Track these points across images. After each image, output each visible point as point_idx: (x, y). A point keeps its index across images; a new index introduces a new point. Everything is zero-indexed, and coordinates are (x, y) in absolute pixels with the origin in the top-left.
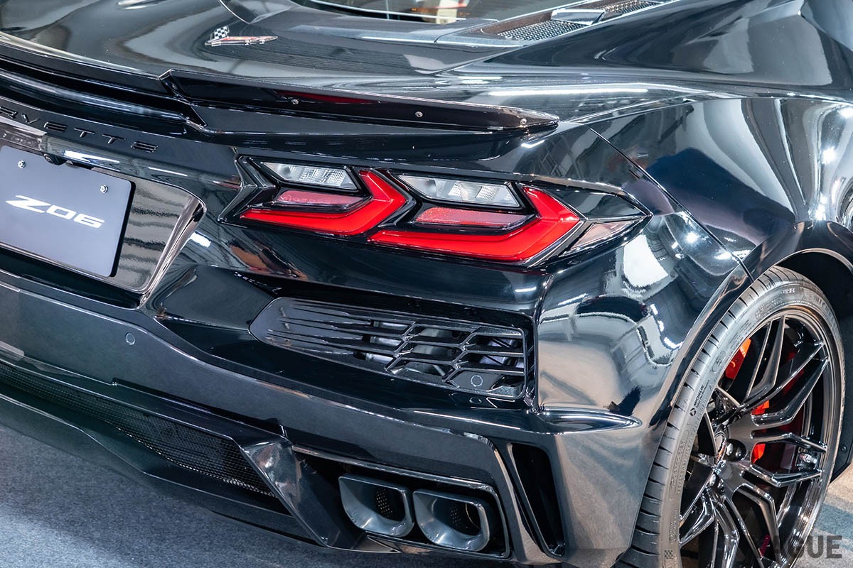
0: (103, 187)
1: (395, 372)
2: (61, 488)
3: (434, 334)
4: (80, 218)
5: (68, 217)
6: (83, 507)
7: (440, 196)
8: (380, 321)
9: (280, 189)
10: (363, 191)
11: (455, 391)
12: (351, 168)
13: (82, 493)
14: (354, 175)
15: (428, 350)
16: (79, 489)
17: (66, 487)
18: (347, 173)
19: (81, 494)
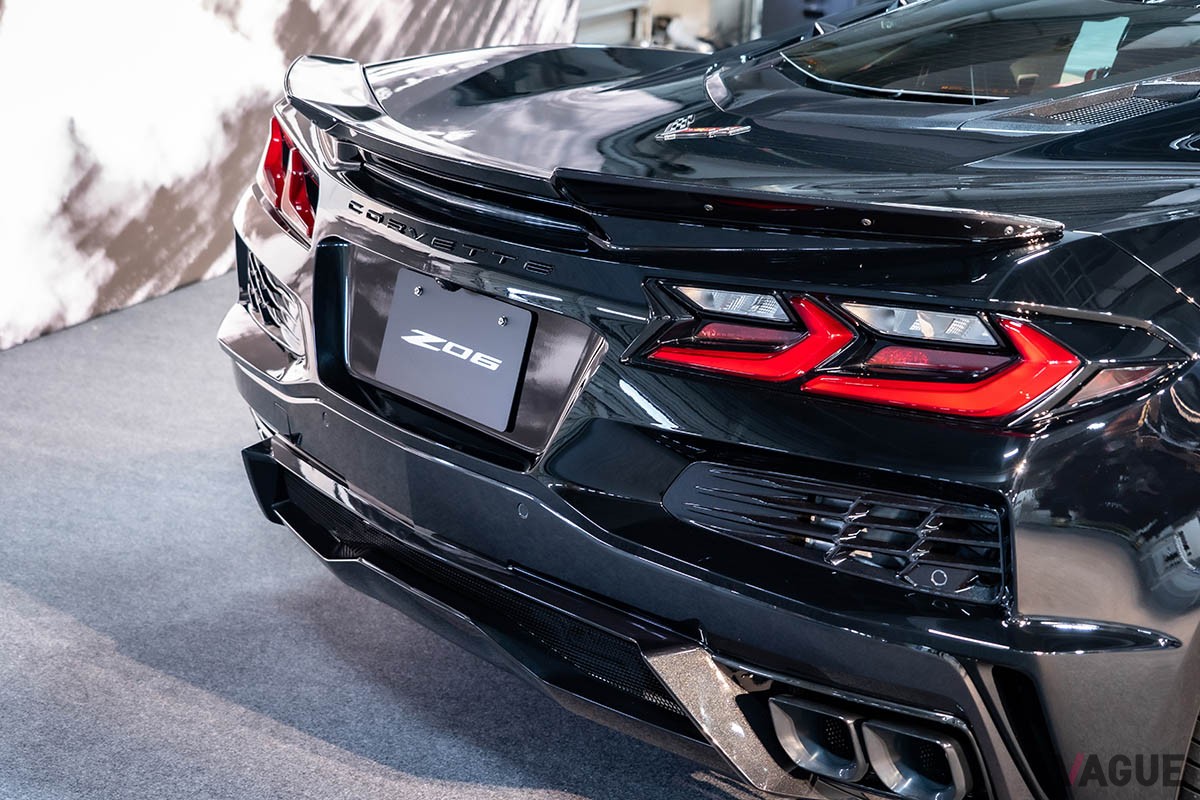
0: (501, 319)
1: (835, 563)
2: (505, 698)
3: (893, 514)
4: (477, 358)
5: (464, 356)
6: (524, 722)
7: (897, 331)
8: (824, 496)
9: (700, 320)
10: (797, 324)
11: (912, 591)
12: (781, 295)
13: (530, 704)
14: (785, 304)
15: (885, 536)
16: (526, 699)
17: (511, 696)
18: (777, 300)
19: (527, 706)
